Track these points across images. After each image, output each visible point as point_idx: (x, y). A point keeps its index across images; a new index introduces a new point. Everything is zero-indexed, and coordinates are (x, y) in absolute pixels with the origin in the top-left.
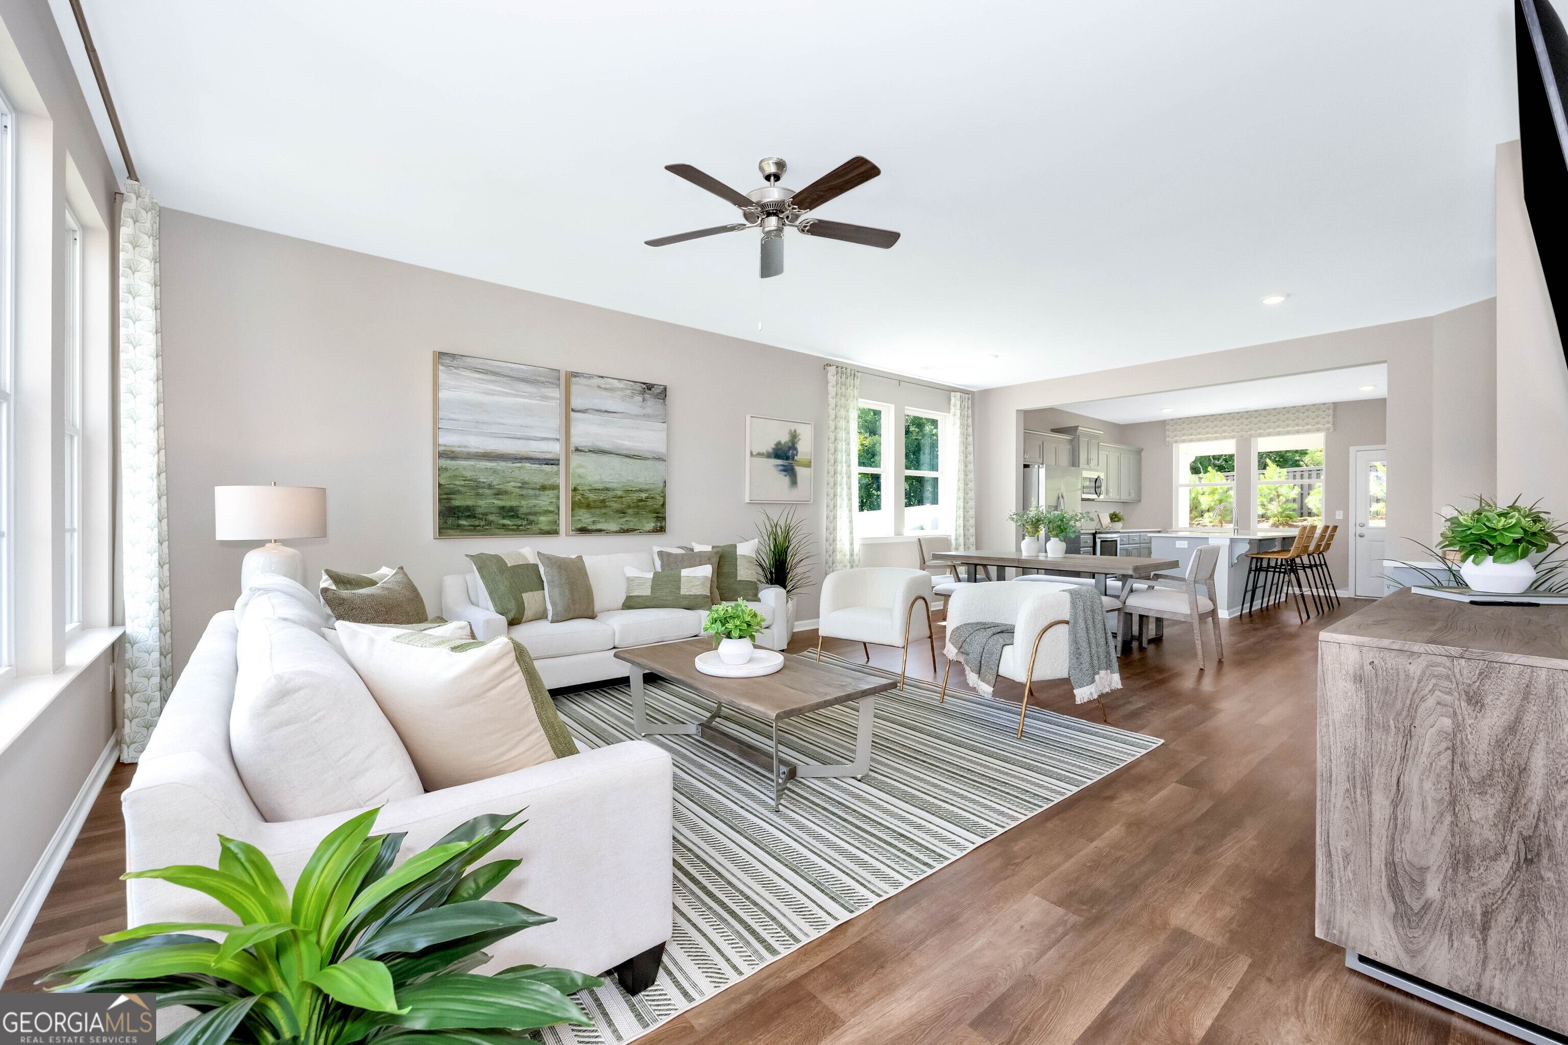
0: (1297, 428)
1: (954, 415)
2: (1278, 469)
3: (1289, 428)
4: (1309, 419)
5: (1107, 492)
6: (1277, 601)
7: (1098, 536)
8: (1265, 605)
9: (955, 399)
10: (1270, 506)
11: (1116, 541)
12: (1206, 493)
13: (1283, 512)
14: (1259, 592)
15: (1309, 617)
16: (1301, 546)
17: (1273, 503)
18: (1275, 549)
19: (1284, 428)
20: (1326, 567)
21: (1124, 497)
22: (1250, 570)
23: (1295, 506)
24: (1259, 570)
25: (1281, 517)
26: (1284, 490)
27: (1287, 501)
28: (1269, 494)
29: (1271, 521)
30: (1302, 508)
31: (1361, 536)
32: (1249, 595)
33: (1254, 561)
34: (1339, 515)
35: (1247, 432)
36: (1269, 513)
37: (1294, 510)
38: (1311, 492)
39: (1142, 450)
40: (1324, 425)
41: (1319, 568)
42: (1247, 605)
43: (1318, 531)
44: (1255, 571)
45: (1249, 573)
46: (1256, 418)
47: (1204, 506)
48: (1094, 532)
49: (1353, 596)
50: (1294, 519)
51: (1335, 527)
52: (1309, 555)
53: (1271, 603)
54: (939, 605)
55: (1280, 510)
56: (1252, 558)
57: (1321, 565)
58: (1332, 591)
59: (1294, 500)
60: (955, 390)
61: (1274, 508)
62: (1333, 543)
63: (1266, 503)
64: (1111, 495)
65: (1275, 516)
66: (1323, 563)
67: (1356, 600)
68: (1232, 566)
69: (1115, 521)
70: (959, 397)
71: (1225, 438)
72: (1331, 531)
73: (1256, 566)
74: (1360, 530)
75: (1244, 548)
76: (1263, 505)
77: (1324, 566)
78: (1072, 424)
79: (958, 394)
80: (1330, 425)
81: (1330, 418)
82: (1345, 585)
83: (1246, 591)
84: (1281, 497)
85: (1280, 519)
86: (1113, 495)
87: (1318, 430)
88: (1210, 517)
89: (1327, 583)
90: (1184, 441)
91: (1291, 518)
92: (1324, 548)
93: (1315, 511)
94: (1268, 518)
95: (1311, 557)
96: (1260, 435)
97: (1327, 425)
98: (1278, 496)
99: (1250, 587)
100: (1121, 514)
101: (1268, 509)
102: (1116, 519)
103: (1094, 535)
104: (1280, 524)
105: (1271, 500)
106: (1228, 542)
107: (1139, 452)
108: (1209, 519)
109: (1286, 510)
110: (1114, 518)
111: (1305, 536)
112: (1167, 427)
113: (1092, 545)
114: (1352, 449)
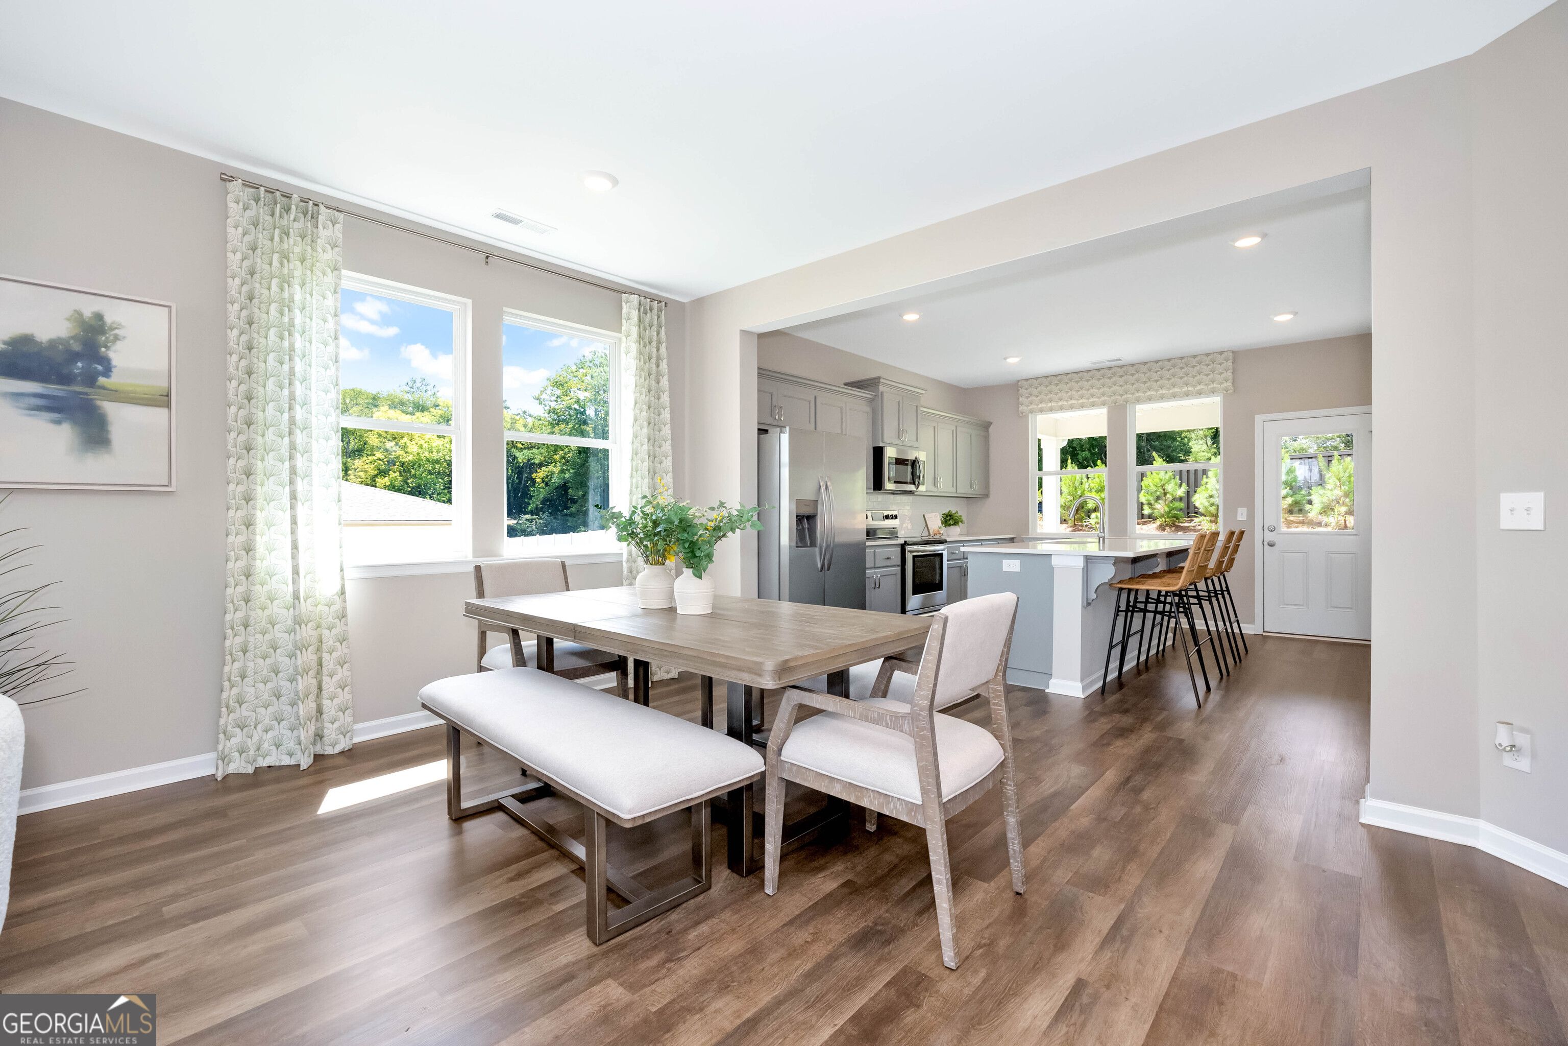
0: (1185, 389)
1: (627, 336)
2: (1165, 464)
3: (1176, 390)
4: (1202, 376)
5: (935, 482)
6: (1161, 648)
7: (908, 548)
8: (1143, 658)
9: (630, 307)
10: (1157, 506)
11: (941, 555)
12: (1093, 491)
13: (1169, 512)
14: (1133, 642)
15: (1208, 689)
16: (1196, 567)
17: (1160, 501)
18: (1157, 570)
19: (1169, 389)
20: (1229, 593)
21: (963, 490)
22: (1118, 611)
23: (1182, 505)
24: (1131, 609)
25: (1168, 517)
26: (1169, 487)
27: (1174, 499)
28: (1156, 491)
29: (1158, 522)
30: (1188, 507)
31: (1271, 545)
32: (1117, 651)
33: (1124, 596)
34: (1242, 514)
35: (1121, 395)
36: (1156, 513)
37: (1181, 510)
38: (1199, 490)
39: (991, 423)
40: (1221, 384)
41: (1220, 597)
42: (1114, 664)
43: (1222, 538)
44: (1127, 611)
45: (1116, 615)
46: (1133, 375)
47: (1090, 505)
48: (903, 542)
49: (1261, 632)
50: (1181, 520)
51: (1242, 533)
52: (1206, 579)
53: (1153, 652)
54: (611, 681)
55: (1167, 509)
56: (1121, 589)
57: (1222, 590)
58: (1235, 625)
59: (1181, 499)
60: (631, 292)
61: (1161, 507)
62: (1237, 556)
63: (1152, 502)
64: (941, 485)
65: (1162, 516)
66: (1224, 589)
67: (1265, 637)
68: (1089, 604)
69: (950, 525)
70: (636, 303)
71: (1093, 405)
72: (1236, 538)
73: (1128, 601)
74: (1269, 537)
75: (1106, 573)
76: (1150, 504)
77: (1225, 593)
78: (872, 374)
79: (635, 298)
80: (1229, 384)
81: (1229, 374)
82: (1252, 621)
83: (1111, 647)
84: (1168, 496)
85: (1167, 520)
86: (945, 486)
87: (1213, 392)
88: (1097, 517)
89: (1230, 614)
90: (1041, 411)
91: (1177, 519)
92: (1227, 566)
93: (1202, 510)
94: (1155, 519)
95: (1209, 582)
96: (1138, 401)
97: (1225, 385)
98: (1165, 494)
99: (1118, 637)
100: (960, 514)
101: (1155, 509)
102: (951, 522)
103: (903, 547)
104: (1167, 525)
105: (1158, 498)
106: (1080, 563)
107: (986, 426)
108: (1096, 520)
109: (1173, 509)
110: (949, 520)
111: (1202, 549)
112: (1021, 391)
113: (899, 563)
114: (1259, 419)
